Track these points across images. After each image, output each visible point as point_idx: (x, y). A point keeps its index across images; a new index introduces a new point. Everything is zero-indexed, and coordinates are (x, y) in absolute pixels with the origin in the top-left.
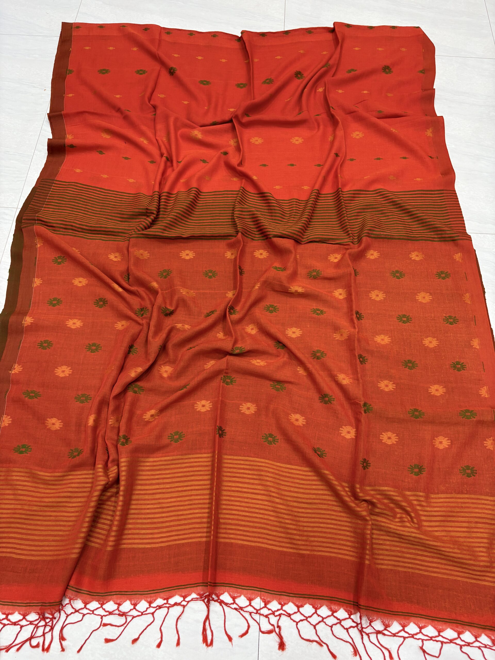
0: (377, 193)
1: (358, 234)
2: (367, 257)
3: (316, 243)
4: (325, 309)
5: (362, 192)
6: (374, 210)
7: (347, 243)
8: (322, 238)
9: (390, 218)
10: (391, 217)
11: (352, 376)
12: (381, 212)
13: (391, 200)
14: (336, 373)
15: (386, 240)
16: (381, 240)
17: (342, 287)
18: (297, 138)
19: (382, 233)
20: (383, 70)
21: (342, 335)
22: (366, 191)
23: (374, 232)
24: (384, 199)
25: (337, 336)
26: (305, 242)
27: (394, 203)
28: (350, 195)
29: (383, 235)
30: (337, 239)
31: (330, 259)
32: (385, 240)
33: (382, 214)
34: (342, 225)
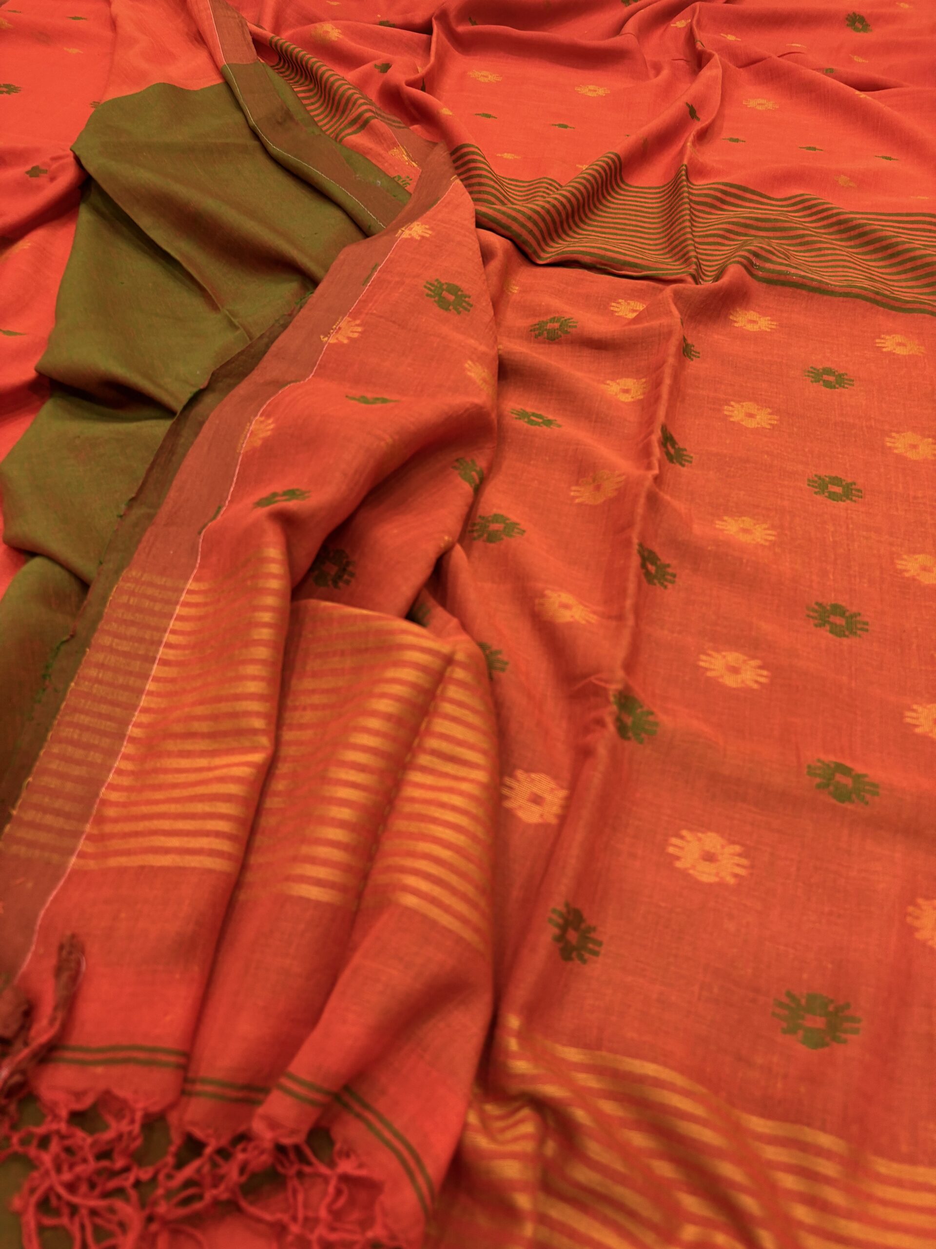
0: (794, 205)
1: (717, 272)
2: (736, 325)
3: (580, 271)
4: (559, 420)
5: (748, 195)
6: (778, 234)
7: (678, 276)
8: (603, 257)
9: (824, 255)
10: (829, 252)
11: (600, 609)
12: (798, 241)
13: (834, 219)
14: (540, 585)
15: (804, 292)
16: (789, 290)
17: (637, 374)
18: (592, 87)
19: (793, 271)
20: (847, 22)
21: (598, 488)
22: (761, 195)
23: (768, 265)
24: (814, 218)
25: (582, 495)
26: (548, 261)
27: (842, 227)
28: (712, 192)
29: (796, 275)
30: (649, 268)
31: (616, 309)
32: (799, 291)
33: (801, 244)
34: (671, 243)
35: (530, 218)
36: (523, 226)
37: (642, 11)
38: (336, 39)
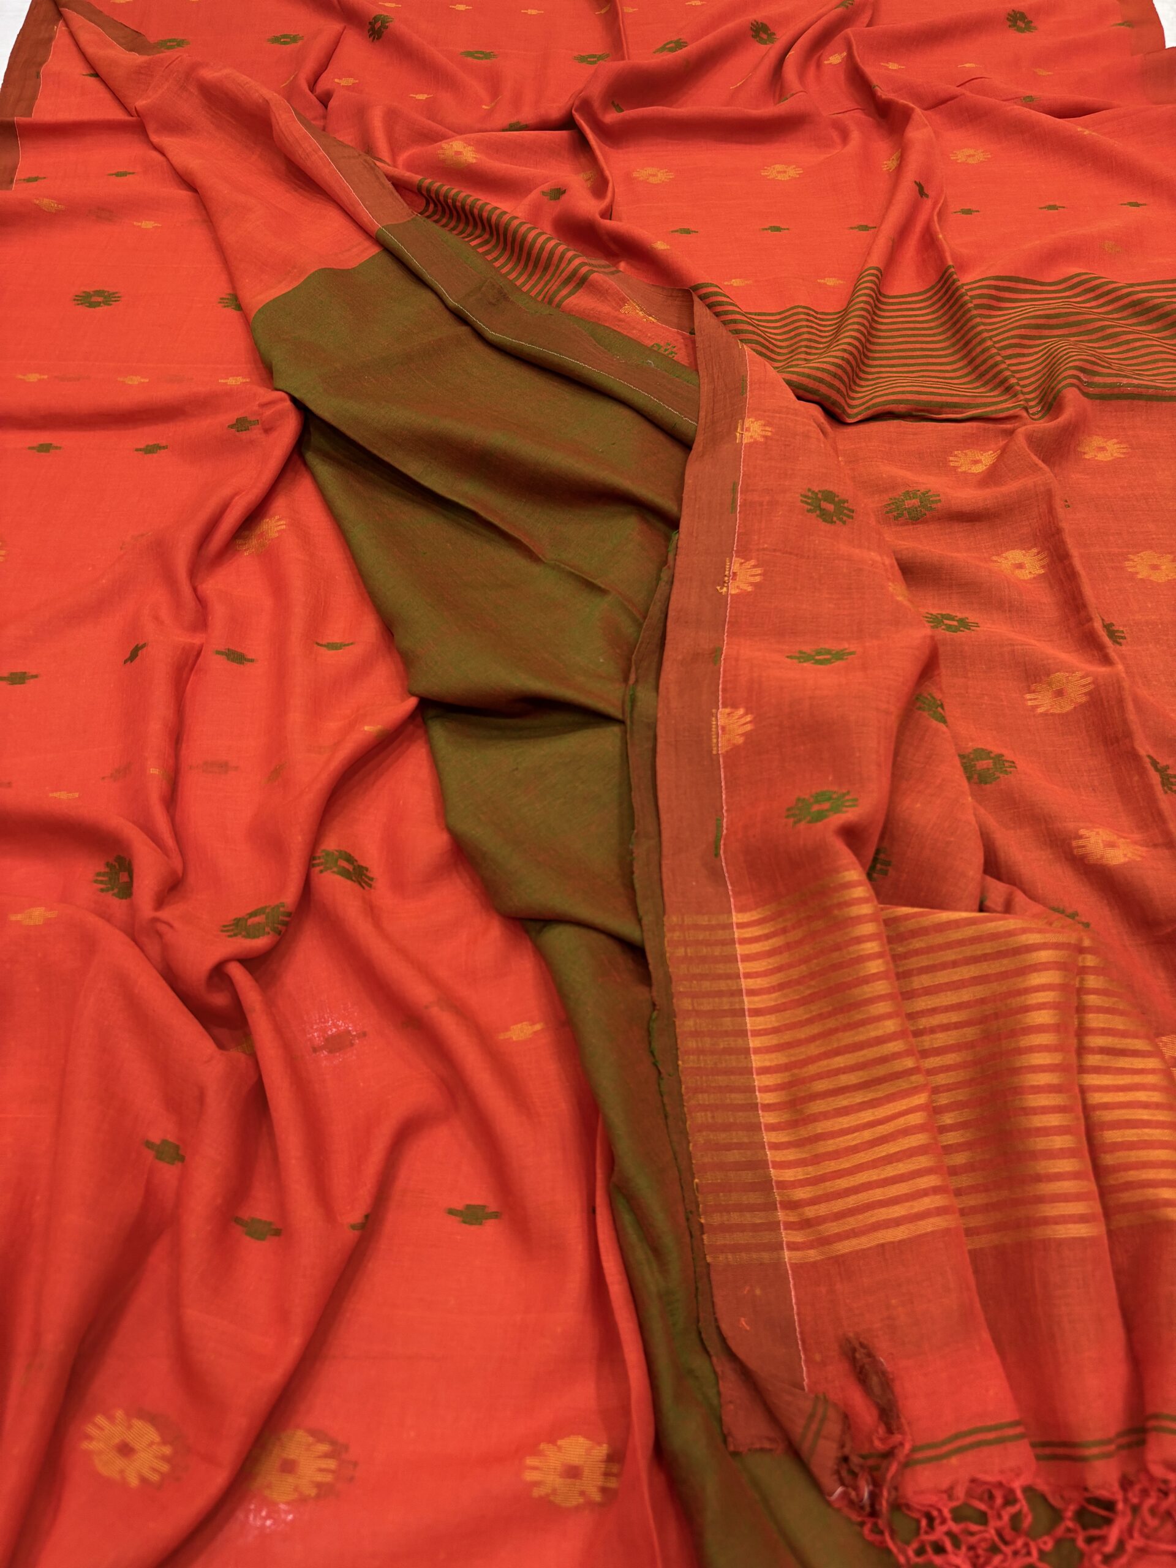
0: (1072, 288)
1: (1038, 393)
2: (1087, 457)
3: (896, 422)
4: (971, 616)
5: (1022, 286)
6: (1074, 330)
7: (1011, 412)
8: (918, 402)
9: (1134, 349)
10: (1138, 344)
11: (1137, 836)
12: (1100, 334)
13: (1126, 301)
14: (1071, 826)
15: (1142, 403)
16: (1125, 403)
17: (1022, 544)
18: (779, 167)
19: (1125, 381)
20: (1009, 23)
21: (1060, 693)
22: (1034, 283)
23: (1097, 379)
24: (1101, 301)
25: (1042, 702)
26: (860, 418)
27: (1137, 309)
28: (985, 291)
29: (1129, 385)
30: (969, 406)
31: (956, 464)
32: (1135, 402)
33: (1104, 338)
34: (977, 367)
35: (835, 375)
36: (831, 386)
37: (792, 52)
38: (474, 161)
